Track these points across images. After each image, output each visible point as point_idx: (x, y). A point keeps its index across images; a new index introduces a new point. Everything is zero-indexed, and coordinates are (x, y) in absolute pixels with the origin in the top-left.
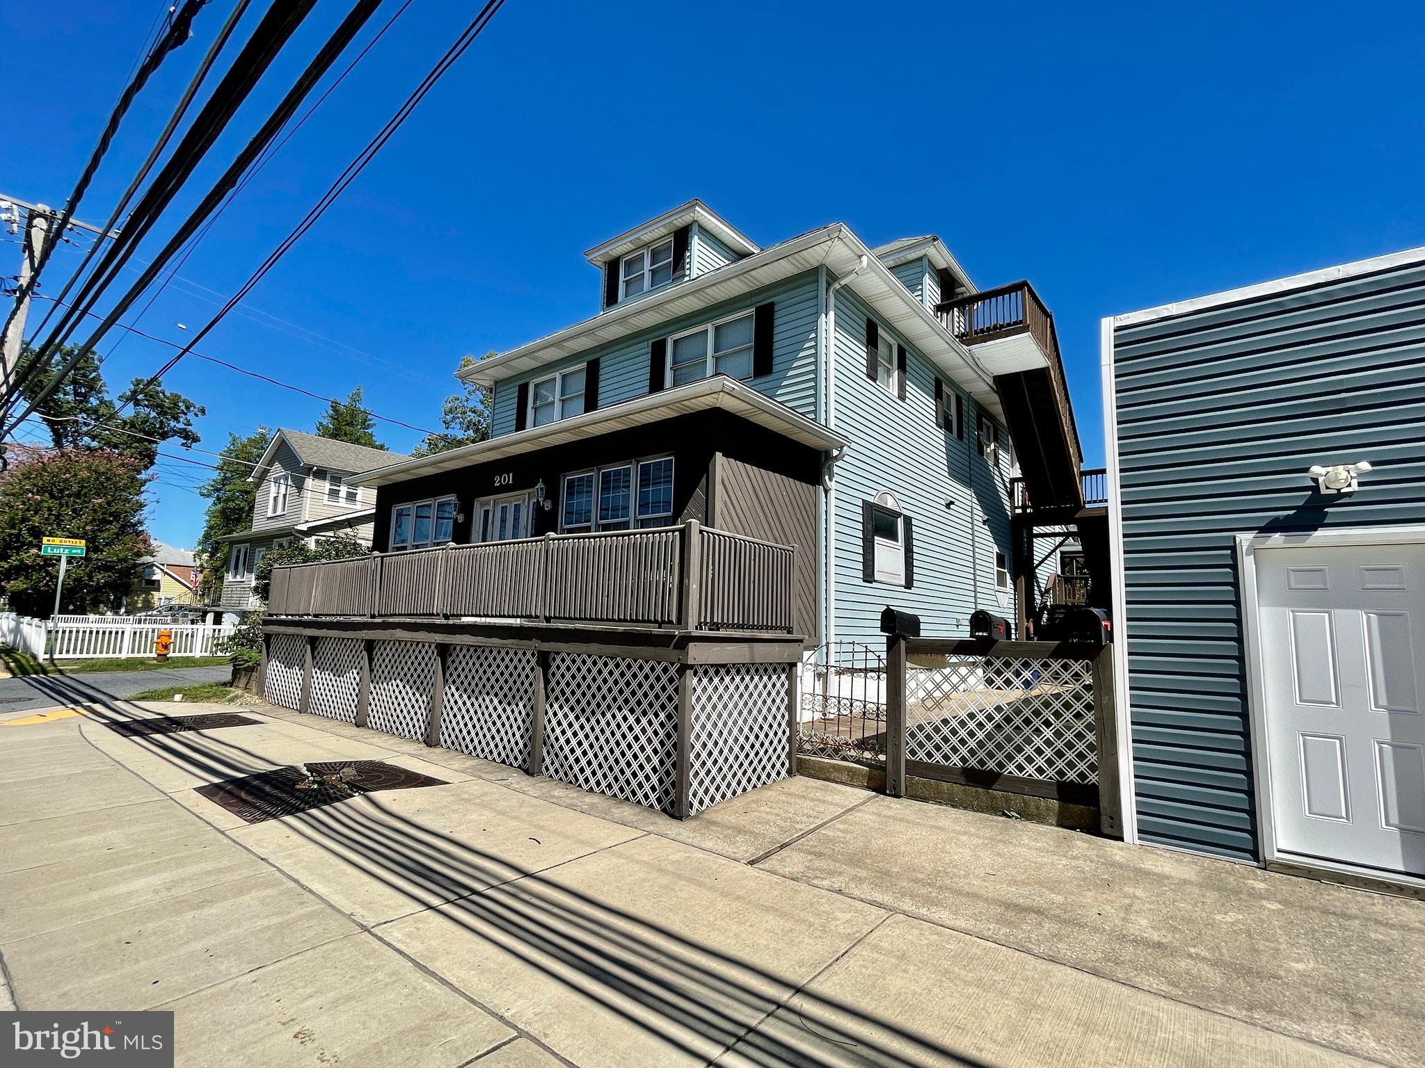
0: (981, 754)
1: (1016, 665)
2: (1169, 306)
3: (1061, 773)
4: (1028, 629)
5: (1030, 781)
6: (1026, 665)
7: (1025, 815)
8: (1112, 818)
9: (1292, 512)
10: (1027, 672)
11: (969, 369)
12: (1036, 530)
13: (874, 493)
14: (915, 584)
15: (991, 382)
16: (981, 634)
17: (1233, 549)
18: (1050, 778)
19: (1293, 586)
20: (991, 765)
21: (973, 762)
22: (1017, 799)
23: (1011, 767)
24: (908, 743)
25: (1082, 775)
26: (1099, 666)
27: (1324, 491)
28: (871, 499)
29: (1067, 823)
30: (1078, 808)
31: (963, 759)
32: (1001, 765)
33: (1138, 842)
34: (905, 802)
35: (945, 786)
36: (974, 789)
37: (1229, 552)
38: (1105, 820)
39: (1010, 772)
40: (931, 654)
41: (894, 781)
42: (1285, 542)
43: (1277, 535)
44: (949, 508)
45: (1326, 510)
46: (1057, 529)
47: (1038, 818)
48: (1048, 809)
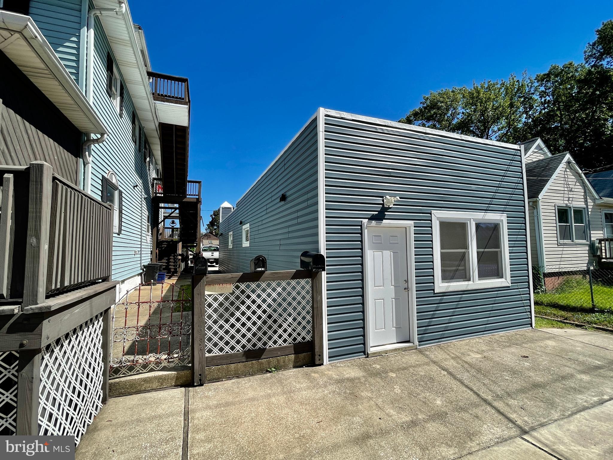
0: (254, 340)
1: (274, 284)
2: (344, 113)
3: (295, 339)
5: (281, 349)
7: (278, 368)
10: (279, 288)
13: (107, 172)
14: (123, 232)
15: (157, 125)
16: (260, 269)
17: (361, 226)
19: (374, 242)
20: (260, 345)
22: (274, 361)
23: (270, 343)
24: (206, 346)
26: (317, 281)
27: (385, 206)
28: (106, 175)
29: (298, 365)
30: (302, 355)
33: (328, 363)
35: (233, 366)
36: (250, 362)
38: (317, 357)
40: (223, 284)
41: (200, 375)
45: (385, 213)
47: (285, 367)
48: (289, 360)
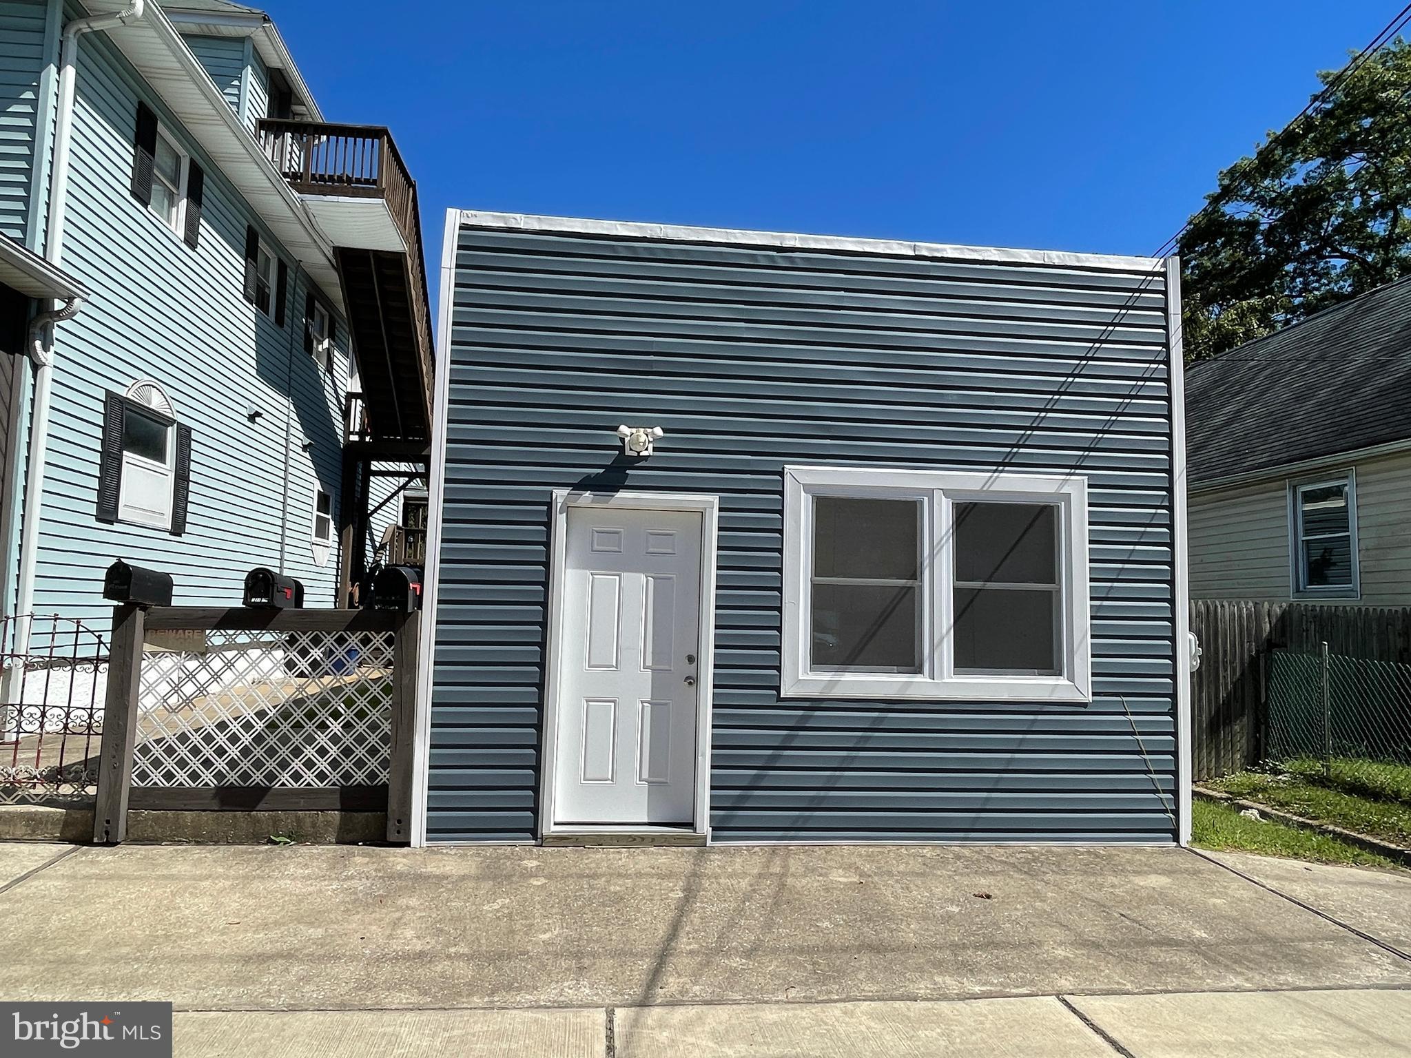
0: (245, 765)
1: (304, 640)
2: (518, 216)
3: (347, 776)
4: (351, 595)
5: (309, 792)
6: (316, 641)
7: (299, 836)
8: (399, 821)
9: (602, 471)
10: (316, 650)
11: (299, 227)
12: (375, 466)
13: (129, 382)
14: (188, 528)
15: (330, 254)
16: (258, 600)
17: (549, 504)
18: (334, 784)
19: (596, 547)
20: (258, 777)
21: (233, 777)
22: (287, 819)
23: (285, 777)
24: (135, 763)
25: (372, 775)
26: (403, 637)
27: (628, 453)
28: (122, 392)
29: (349, 837)
30: (360, 817)
31: (219, 776)
32: (271, 777)
33: (425, 844)
34: (122, 850)
35: (189, 816)
36: (230, 814)
37: (545, 508)
38: (392, 825)
39: (283, 784)
40: (184, 630)
41: (108, 822)
42: (592, 502)
43: (587, 494)
44: (254, 422)
45: (628, 472)
46: (403, 467)
47: (315, 838)
48: (328, 823)
